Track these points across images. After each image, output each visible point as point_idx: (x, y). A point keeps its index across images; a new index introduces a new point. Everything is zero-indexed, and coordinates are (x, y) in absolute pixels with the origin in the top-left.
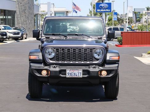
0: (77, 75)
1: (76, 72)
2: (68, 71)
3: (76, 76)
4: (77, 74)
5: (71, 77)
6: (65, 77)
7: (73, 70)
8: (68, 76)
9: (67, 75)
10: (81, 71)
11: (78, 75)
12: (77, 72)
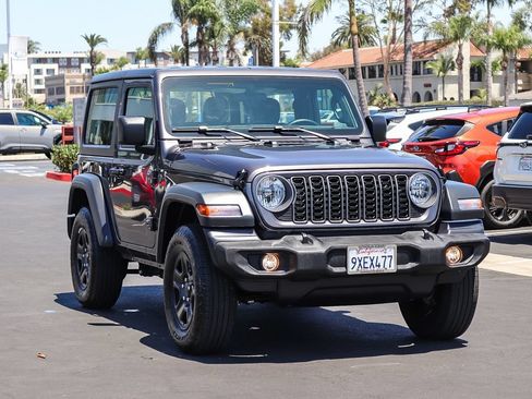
0: (379, 266)
1: (377, 254)
2: (352, 254)
3: (376, 268)
4: (381, 261)
5: (361, 271)
6: (345, 275)
7: (367, 247)
8: (352, 269)
9: (350, 265)
10: (392, 252)
11: (382, 265)
12: (380, 254)
